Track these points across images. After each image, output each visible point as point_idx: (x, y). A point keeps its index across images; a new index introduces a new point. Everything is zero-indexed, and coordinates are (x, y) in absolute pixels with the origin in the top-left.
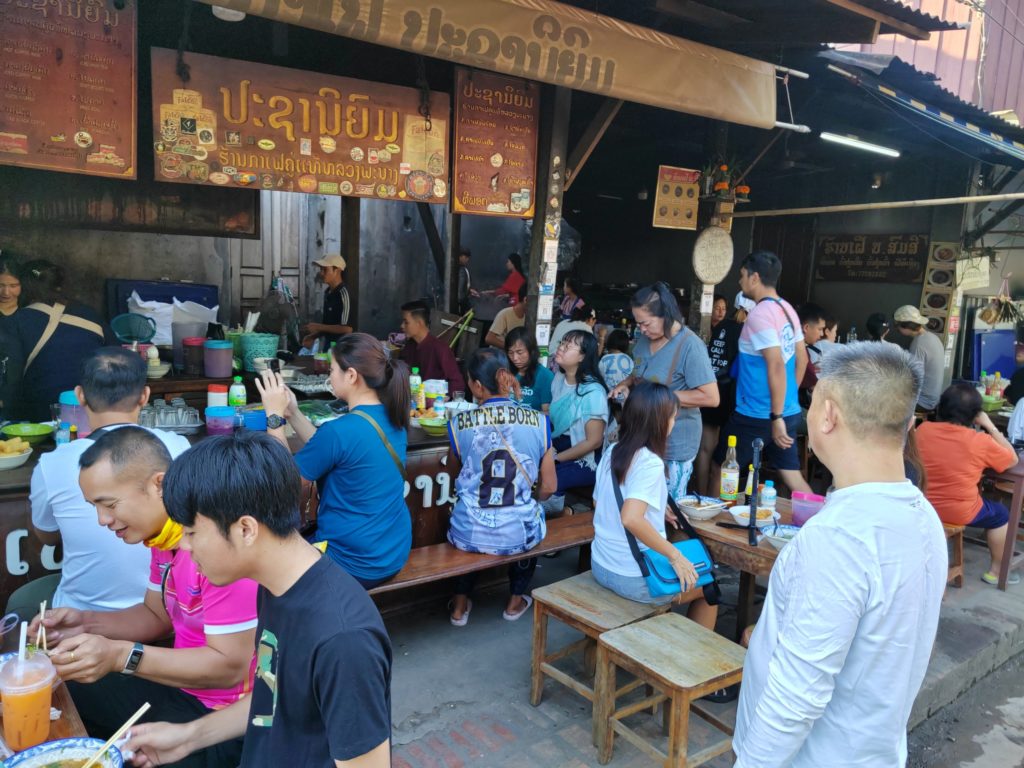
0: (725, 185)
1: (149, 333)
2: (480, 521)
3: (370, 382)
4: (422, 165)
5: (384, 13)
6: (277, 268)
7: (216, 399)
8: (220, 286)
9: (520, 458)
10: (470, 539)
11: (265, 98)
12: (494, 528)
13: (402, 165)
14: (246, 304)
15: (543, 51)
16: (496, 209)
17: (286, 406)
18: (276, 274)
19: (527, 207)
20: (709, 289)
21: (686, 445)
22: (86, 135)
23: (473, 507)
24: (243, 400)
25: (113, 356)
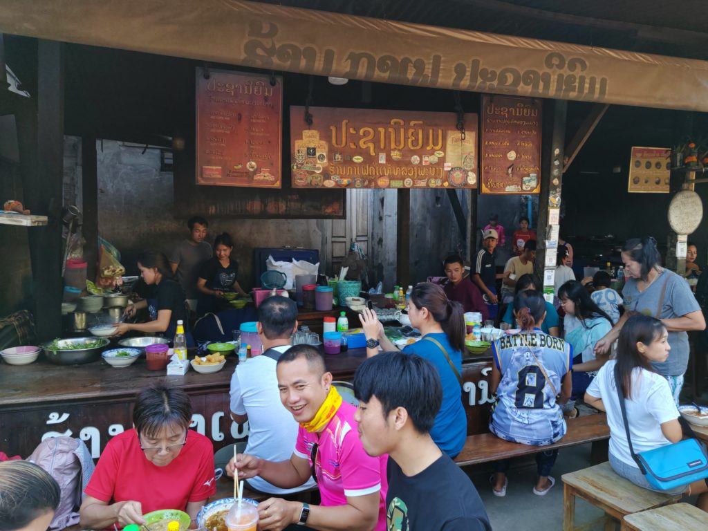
0: (694, 159)
1: (282, 283)
2: (516, 418)
3: (436, 317)
4: (458, 164)
5: (441, 67)
6: (354, 237)
7: (329, 327)
8: (319, 249)
9: (548, 373)
10: (509, 432)
11: (357, 130)
12: (528, 424)
13: (445, 164)
14: (335, 261)
15: (552, 77)
16: (511, 189)
17: (378, 333)
18: (354, 240)
19: (535, 186)
20: (683, 239)
21: (678, 363)
22: (253, 163)
23: (511, 407)
24: (346, 327)
25: (280, 304)
